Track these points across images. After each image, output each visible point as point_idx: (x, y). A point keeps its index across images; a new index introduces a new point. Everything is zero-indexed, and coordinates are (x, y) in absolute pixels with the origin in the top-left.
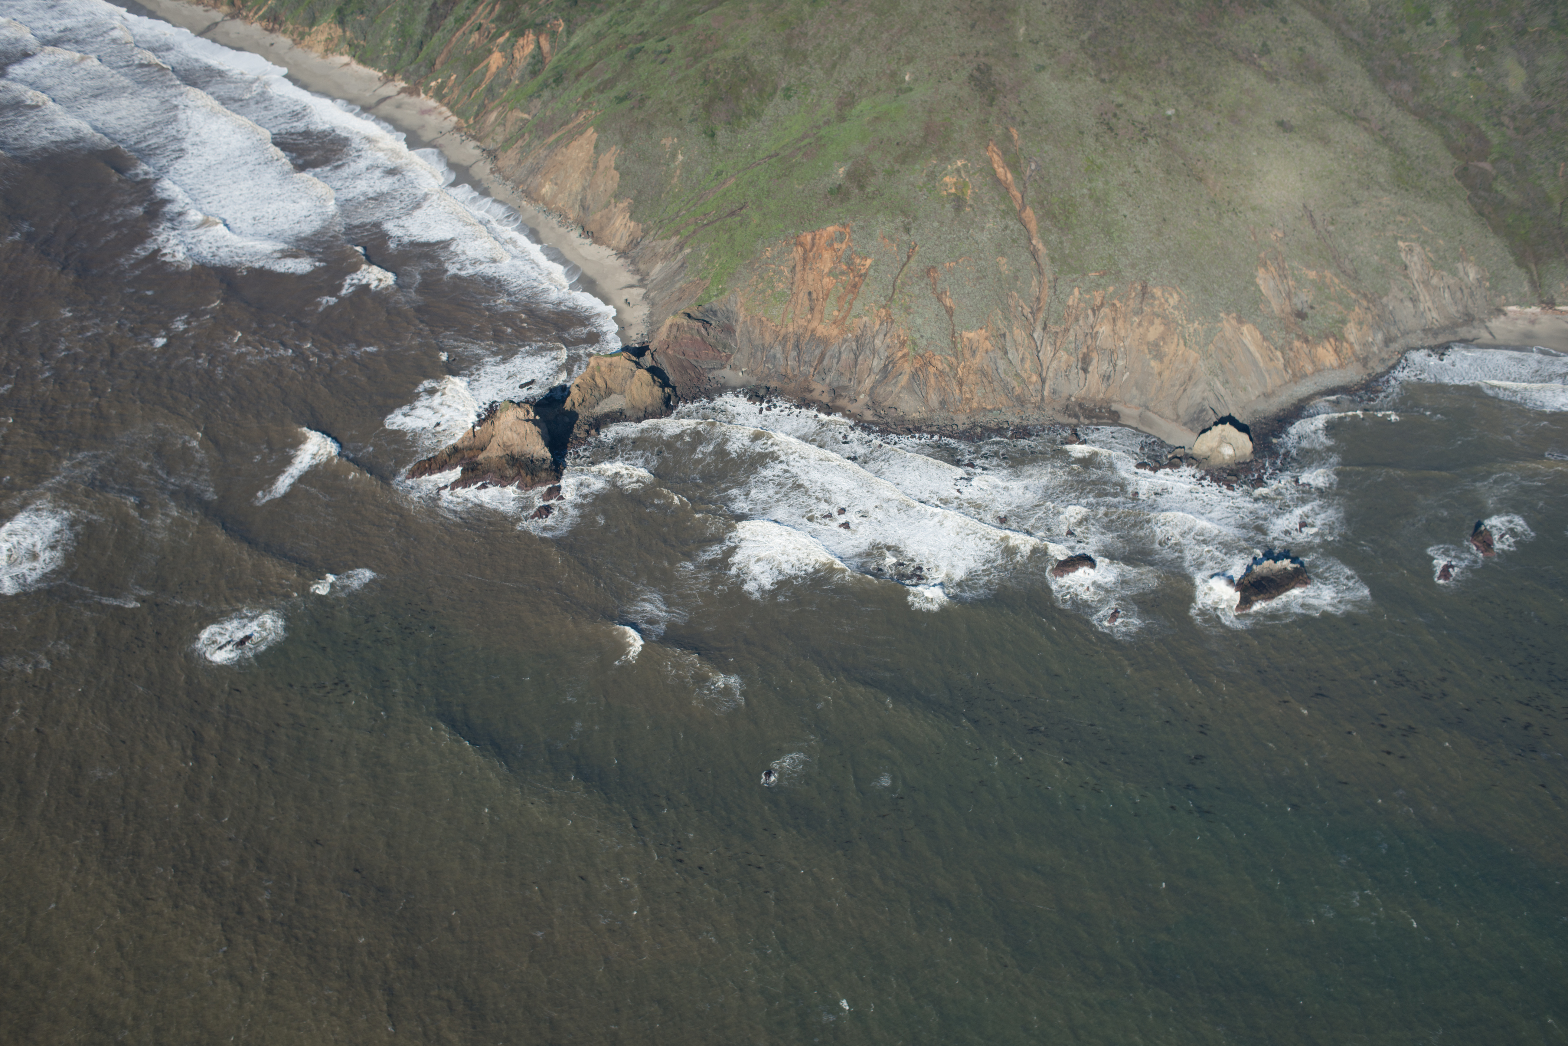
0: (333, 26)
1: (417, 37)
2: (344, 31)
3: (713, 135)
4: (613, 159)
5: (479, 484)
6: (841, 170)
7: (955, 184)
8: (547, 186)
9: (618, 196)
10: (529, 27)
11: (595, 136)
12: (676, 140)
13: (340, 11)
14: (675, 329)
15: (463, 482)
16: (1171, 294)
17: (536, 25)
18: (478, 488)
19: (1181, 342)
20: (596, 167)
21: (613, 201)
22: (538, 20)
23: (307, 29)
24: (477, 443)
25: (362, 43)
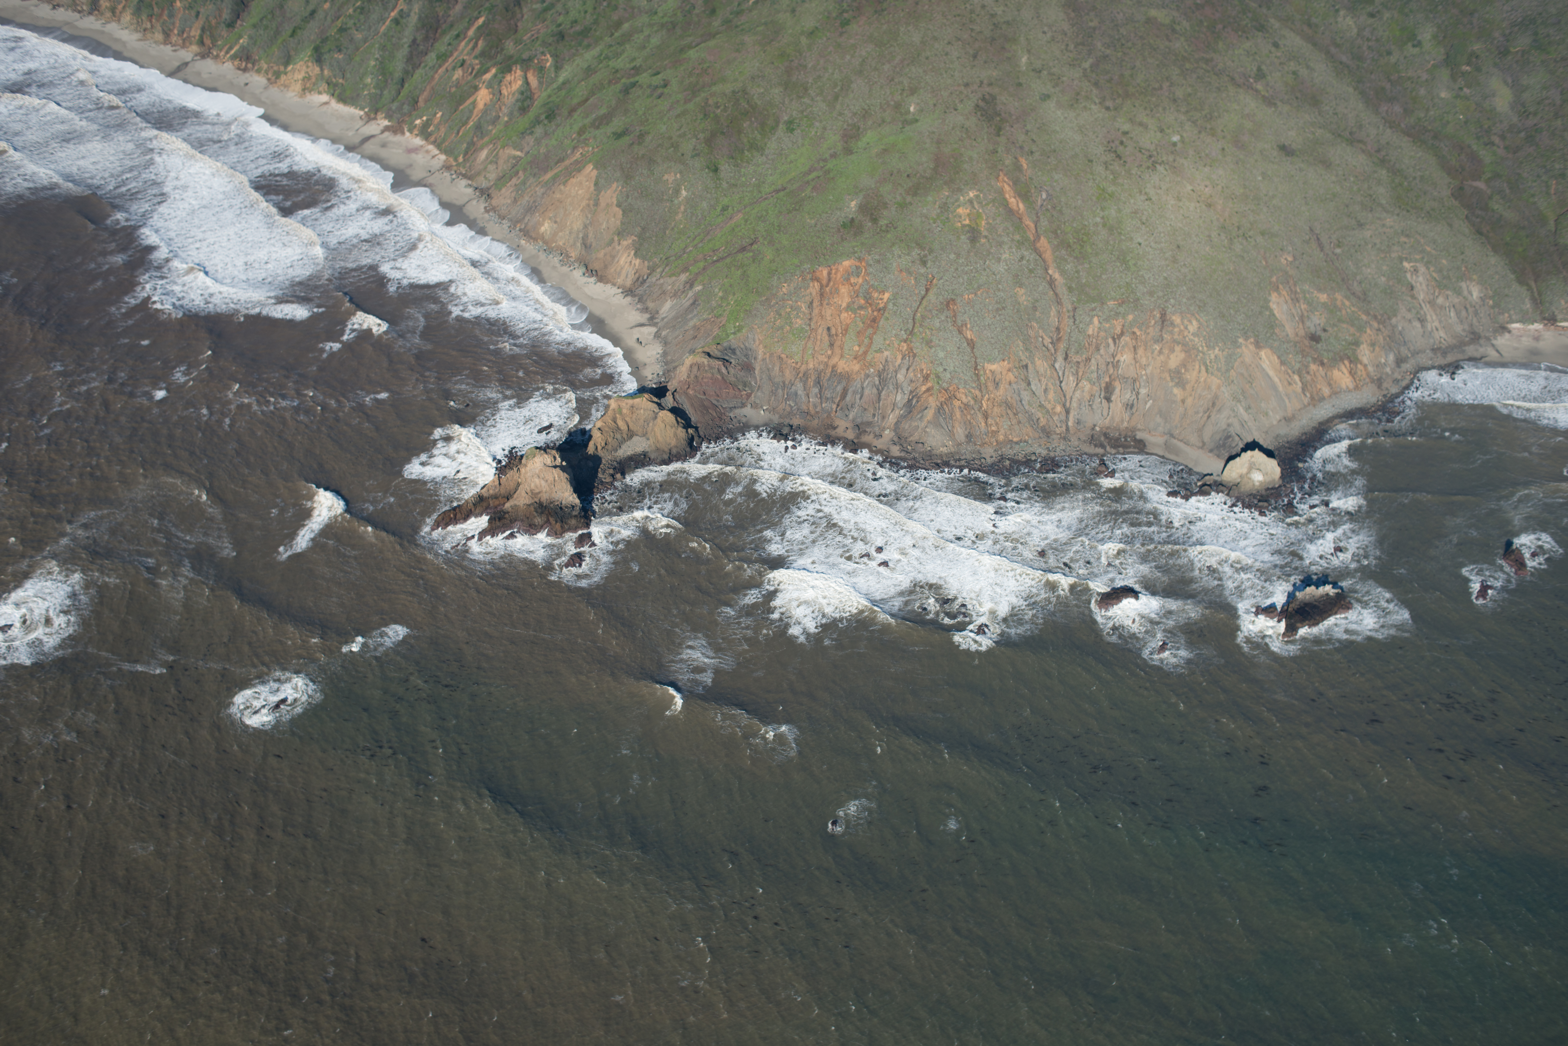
0: (310, 64)
1: (398, 75)
2: (322, 70)
3: (716, 170)
4: (615, 196)
5: (508, 533)
6: (853, 204)
7: (969, 215)
8: (546, 225)
9: (621, 233)
10: (516, 63)
11: (595, 173)
12: (678, 176)
13: (317, 49)
14: (695, 369)
15: (491, 531)
16: (1190, 321)
17: (524, 60)
18: (507, 538)
19: (1203, 368)
20: (597, 204)
21: (616, 238)
22: (525, 56)
23: (282, 68)
24: (503, 491)
25: (341, 81)
